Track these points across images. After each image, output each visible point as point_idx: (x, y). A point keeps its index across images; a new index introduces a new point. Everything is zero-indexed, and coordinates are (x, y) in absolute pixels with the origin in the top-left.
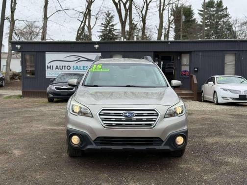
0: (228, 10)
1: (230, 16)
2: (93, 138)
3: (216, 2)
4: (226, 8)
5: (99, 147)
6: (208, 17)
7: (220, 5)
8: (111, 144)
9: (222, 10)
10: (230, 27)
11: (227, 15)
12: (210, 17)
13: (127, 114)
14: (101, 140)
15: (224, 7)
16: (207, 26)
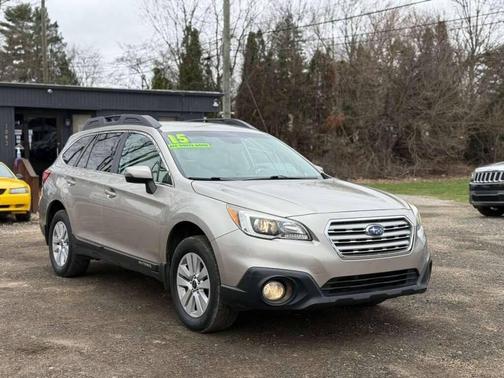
0: (59, 30)
1: (63, 41)
2: (320, 282)
3: (33, 10)
4: (56, 25)
5: (333, 299)
6: (19, 38)
7: (41, 15)
8: (350, 291)
9: (48, 28)
10: (64, 64)
11: (57, 40)
12: (25, 39)
13: (374, 230)
14: (333, 286)
15: (52, 22)
16: (18, 57)
